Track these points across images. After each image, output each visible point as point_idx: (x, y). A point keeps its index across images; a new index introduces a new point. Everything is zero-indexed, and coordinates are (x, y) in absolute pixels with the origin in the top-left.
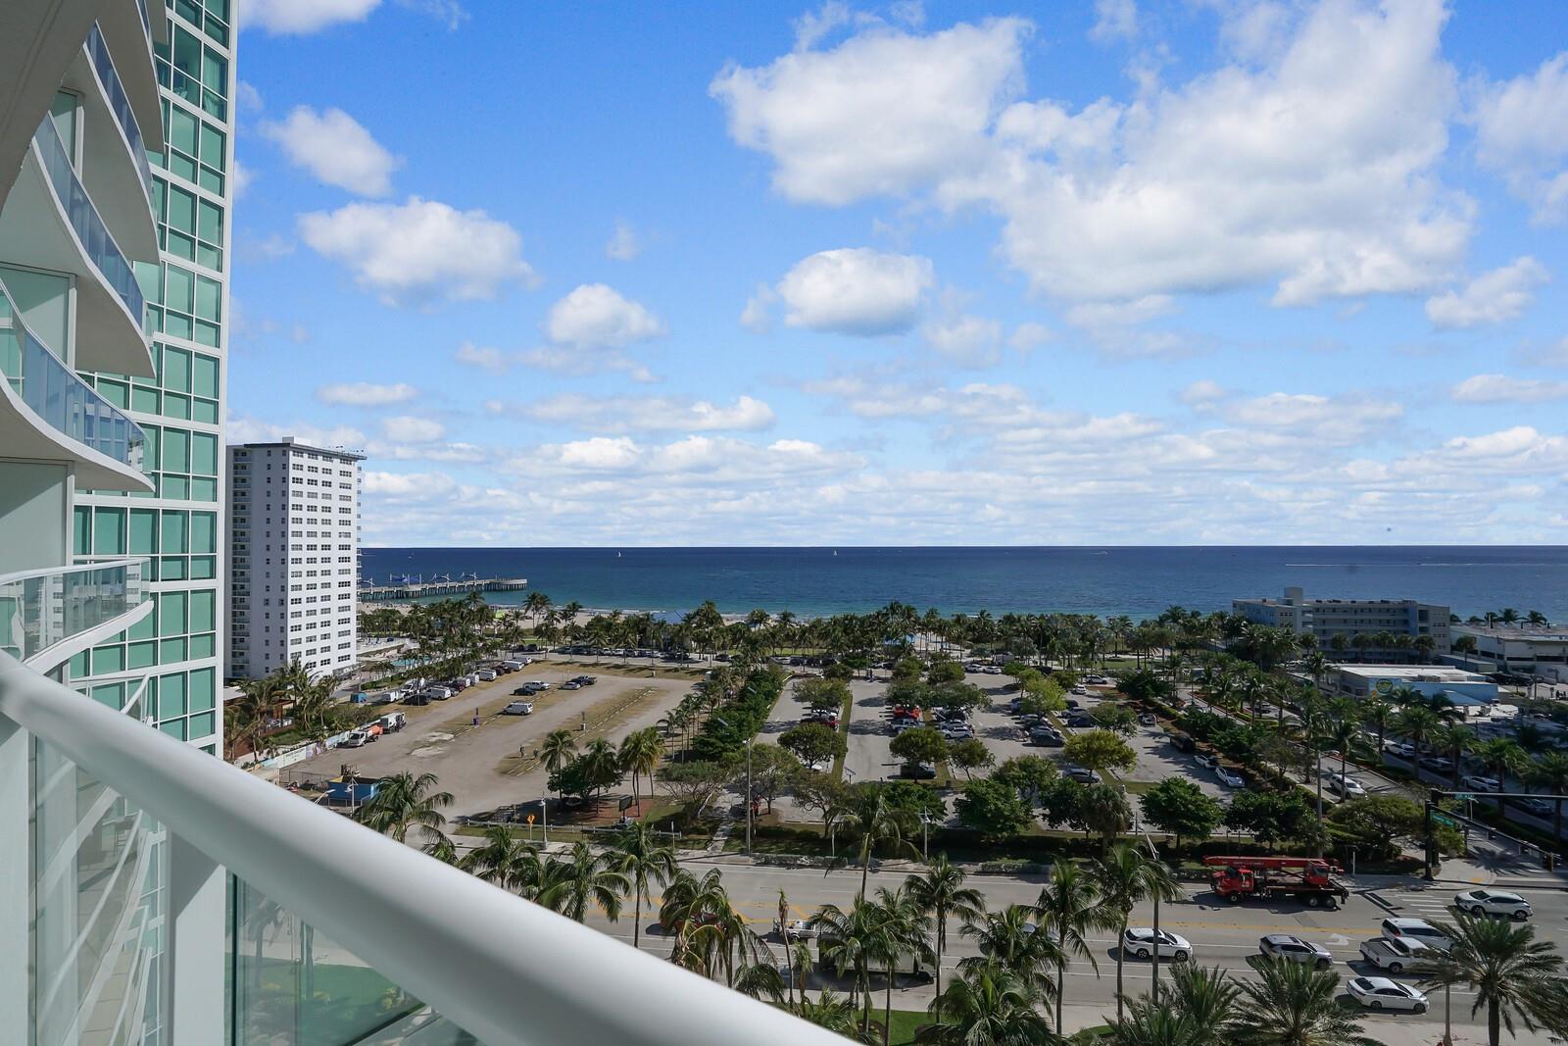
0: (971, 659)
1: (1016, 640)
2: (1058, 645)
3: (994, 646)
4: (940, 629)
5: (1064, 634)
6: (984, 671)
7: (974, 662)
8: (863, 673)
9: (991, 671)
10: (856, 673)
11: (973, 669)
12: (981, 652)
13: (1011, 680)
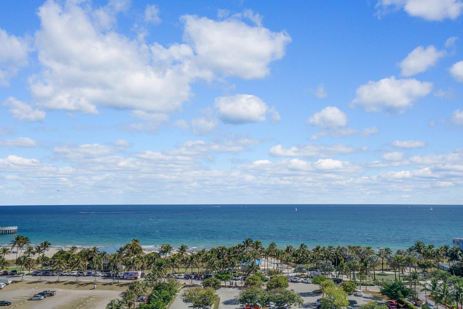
0: (295, 274)
1: (321, 262)
2: (345, 266)
3: (310, 266)
4: (277, 255)
5: (350, 258)
6: (302, 282)
7: (296, 276)
8: (228, 283)
9: (306, 281)
10: (223, 283)
11: (295, 280)
12: (300, 270)
13: (317, 287)
